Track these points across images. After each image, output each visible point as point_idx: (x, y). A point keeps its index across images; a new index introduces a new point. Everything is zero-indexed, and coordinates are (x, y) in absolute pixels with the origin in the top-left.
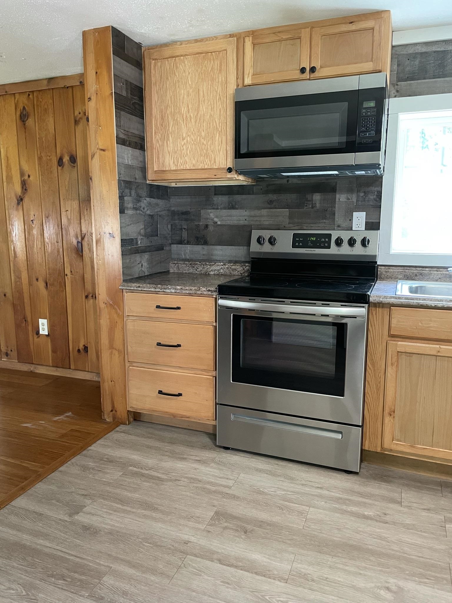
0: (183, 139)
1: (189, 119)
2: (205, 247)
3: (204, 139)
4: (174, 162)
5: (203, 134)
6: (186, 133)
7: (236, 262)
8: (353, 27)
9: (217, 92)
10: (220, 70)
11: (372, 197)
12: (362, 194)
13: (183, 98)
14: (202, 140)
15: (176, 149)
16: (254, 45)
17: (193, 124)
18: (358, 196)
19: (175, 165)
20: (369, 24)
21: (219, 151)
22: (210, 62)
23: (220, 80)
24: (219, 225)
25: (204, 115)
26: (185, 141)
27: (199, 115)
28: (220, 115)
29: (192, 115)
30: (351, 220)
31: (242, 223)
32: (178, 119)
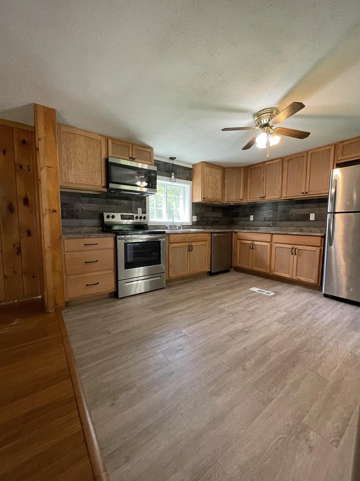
0: (80, 170)
1: (83, 162)
2: (77, 220)
3: (91, 173)
4: (75, 180)
5: (90, 170)
6: (81, 168)
7: (94, 227)
8: (144, 149)
9: (96, 155)
10: (98, 147)
11: (143, 203)
12: (140, 202)
13: (80, 153)
14: (90, 173)
15: (76, 174)
16: (112, 143)
17: (85, 165)
18: (139, 203)
19: (75, 181)
20: (149, 150)
21: (98, 179)
22: (93, 142)
23: (98, 151)
24: (84, 210)
25: (90, 162)
26: (81, 171)
27: (88, 162)
28: (98, 165)
29: (84, 161)
30: (137, 210)
31: (96, 209)
32: (77, 161)
